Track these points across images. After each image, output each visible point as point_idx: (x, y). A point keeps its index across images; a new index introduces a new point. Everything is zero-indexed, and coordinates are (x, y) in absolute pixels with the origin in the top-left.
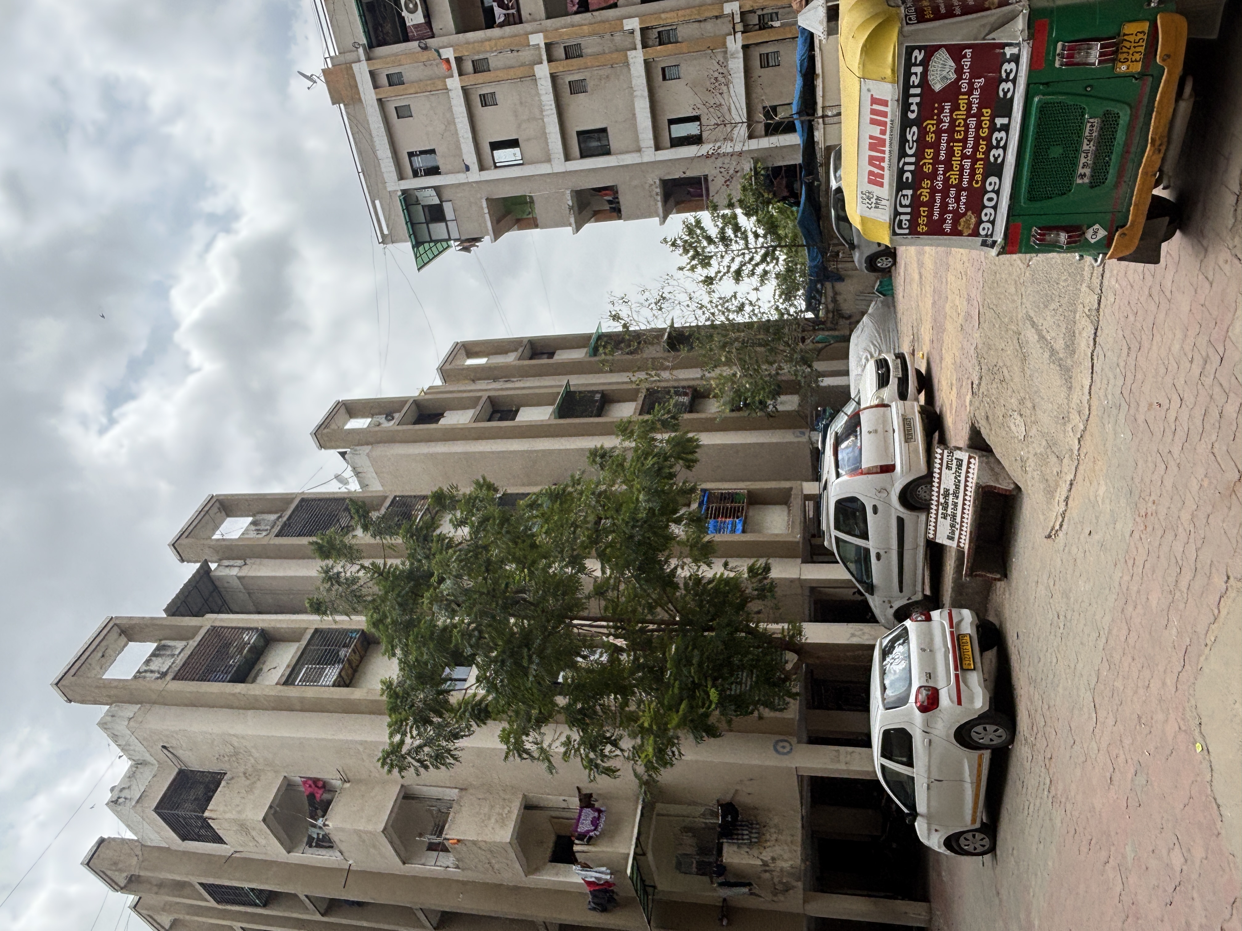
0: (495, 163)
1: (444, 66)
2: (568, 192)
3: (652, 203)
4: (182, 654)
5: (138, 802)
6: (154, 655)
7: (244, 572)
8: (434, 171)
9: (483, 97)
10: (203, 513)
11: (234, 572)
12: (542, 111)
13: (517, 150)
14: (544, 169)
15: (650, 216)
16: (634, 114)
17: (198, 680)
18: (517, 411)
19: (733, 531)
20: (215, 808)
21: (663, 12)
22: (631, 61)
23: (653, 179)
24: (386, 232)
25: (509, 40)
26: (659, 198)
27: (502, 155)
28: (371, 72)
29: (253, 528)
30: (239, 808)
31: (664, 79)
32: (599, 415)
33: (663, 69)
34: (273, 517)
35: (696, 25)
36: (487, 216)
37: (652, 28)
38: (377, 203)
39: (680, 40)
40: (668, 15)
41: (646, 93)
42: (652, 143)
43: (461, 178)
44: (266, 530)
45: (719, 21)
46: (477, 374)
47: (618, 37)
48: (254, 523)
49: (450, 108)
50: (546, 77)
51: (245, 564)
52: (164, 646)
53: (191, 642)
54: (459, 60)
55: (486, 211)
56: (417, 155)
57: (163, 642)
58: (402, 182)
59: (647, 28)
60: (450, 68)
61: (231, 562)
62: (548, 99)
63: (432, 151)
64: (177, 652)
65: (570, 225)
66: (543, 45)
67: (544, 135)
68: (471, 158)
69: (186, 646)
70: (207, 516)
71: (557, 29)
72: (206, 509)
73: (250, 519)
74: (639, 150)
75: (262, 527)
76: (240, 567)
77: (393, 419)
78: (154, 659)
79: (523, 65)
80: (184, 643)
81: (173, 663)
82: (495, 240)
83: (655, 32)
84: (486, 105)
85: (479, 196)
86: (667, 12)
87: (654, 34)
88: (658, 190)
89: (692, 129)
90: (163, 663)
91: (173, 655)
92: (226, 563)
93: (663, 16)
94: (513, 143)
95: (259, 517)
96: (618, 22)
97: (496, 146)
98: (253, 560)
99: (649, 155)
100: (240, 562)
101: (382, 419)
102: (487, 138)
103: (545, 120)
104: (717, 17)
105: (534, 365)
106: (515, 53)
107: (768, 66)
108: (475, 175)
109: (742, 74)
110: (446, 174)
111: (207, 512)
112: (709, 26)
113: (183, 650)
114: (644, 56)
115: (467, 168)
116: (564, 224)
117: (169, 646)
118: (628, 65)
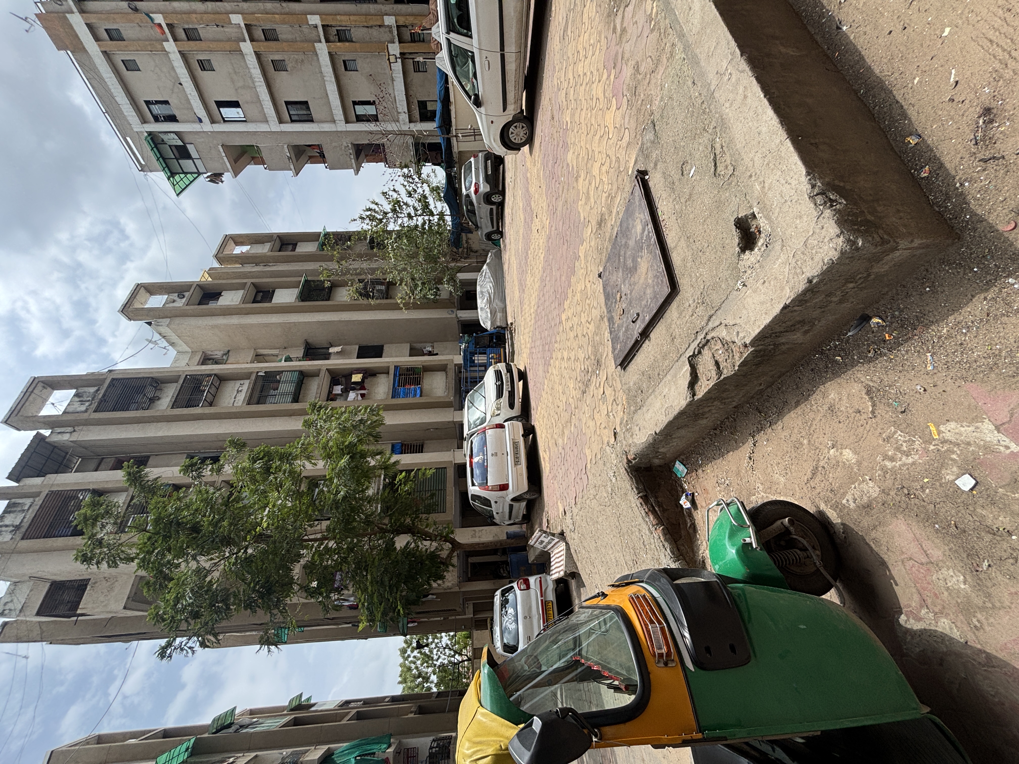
0: (223, 118)
1: (158, 30)
2: (286, 146)
3: (349, 159)
4: (31, 510)
5: (21, 611)
6: (6, 512)
7: (75, 437)
8: (172, 119)
9: (200, 62)
10: (28, 394)
11: (66, 437)
12: (253, 82)
13: (239, 110)
14: (263, 128)
15: (347, 168)
16: (327, 94)
17: (44, 538)
18: (274, 292)
19: (415, 395)
20: (85, 606)
21: (339, 14)
22: (318, 52)
23: (346, 142)
24: (143, 163)
25: (212, 16)
26: (352, 157)
27: (228, 112)
28: (88, 25)
29: (77, 399)
30: (104, 604)
31: (346, 69)
32: (328, 299)
33: (344, 62)
34: (92, 390)
35: (366, 29)
36: (225, 158)
37: (331, 26)
38: (128, 139)
39: (354, 39)
40: (343, 18)
41: (333, 79)
42: (342, 117)
43: (196, 127)
44: (88, 401)
45: (381, 30)
46: (243, 259)
47: (305, 29)
48: (76, 395)
49: (173, 68)
50: (251, 54)
51: (74, 431)
52: (14, 503)
53: (37, 499)
54: (171, 26)
55: (224, 154)
56: (154, 104)
57: (13, 500)
58: (145, 125)
59: (328, 26)
60: (163, 33)
61: (62, 430)
62: (256, 72)
63: (166, 102)
64: (26, 508)
65: (291, 170)
66: (243, 25)
67: (259, 101)
68: (202, 113)
69: (33, 503)
70: (33, 395)
71: (253, 13)
72: (30, 390)
73: (73, 391)
74: (334, 121)
75: (85, 399)
76: (71, 433)
77: (184, 297)
78: (6, 515)
79: (229, 40)
80: (31, 500)
81: (24, 518)
82: (236, 176)
83: (334, 29)
84: (205, 70)
85: (215, 142)
86: (341, 15)
87: (333, 31)
88: (351, 151)
89: (370, 110)
90: (16, 518)
91: (24, 510)
92: (59, 430)
93: (338, 17)
94: (235, 104)
95: (81, 390)
96: (303, 16)
97: (221, 104)
98: (80, 428)
99: (342, 126)
100: (70, 429)
101: (175, 296)
102: (212, 98)
103: (258, 90)
104: (380, 26)
105: (283, 256)
106: (220, 29)
107: (419, 71)
108: (207, 126)
109: (401, 75)
110: (183, 122)
111: (32, 392)
112: (375, 32)
113: (30, 506)
114: (328, 49)
115: (200, 121)
116: (286, 168)
117: (19, 504)
118: (317, 55)
